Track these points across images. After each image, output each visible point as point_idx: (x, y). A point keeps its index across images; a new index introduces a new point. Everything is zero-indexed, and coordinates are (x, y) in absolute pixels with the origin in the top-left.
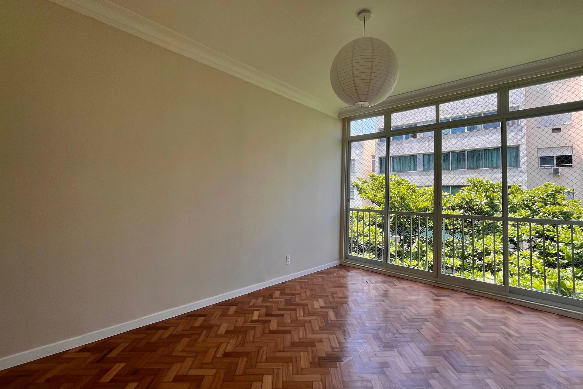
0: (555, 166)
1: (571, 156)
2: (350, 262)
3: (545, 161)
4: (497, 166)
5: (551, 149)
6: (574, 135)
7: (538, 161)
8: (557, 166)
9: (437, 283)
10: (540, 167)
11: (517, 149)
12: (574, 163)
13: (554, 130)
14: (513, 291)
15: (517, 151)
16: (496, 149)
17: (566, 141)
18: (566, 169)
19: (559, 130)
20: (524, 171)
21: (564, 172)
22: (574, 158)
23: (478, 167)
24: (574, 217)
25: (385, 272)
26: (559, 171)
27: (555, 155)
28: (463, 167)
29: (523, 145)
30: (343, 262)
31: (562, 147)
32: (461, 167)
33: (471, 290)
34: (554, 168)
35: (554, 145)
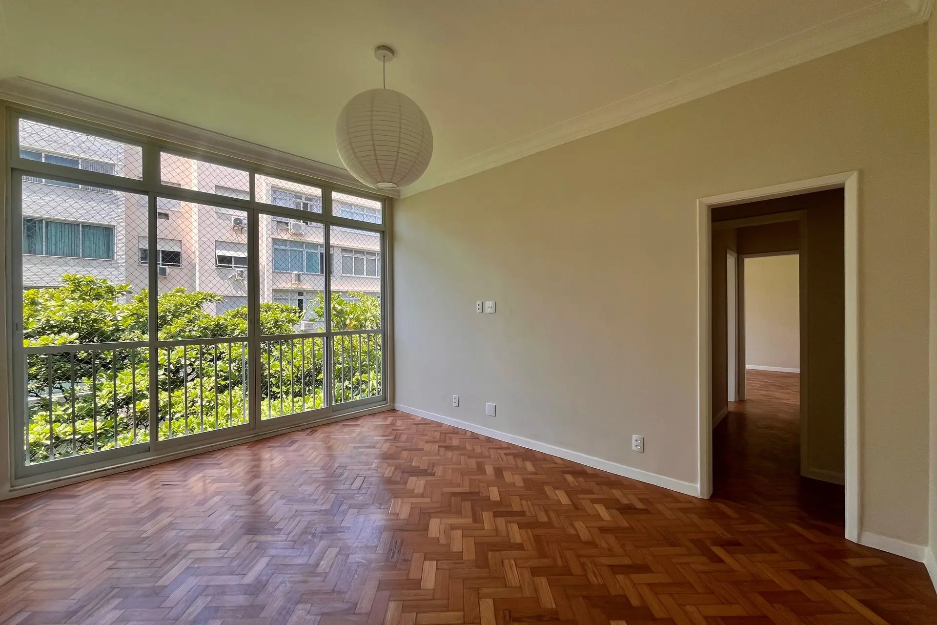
1: (179, 252)
5: (167, 241)
6: (183, 226)
8: (163, 265)
9: (258, 435)
10: (142, 263)
12: (184, 263)
15: (109, 235)
17: (175, 233)
18: (176, 270)
21: (173, 274)
22: (184, 256)
29: (120, 228)
31: (162, 239)
33: (300, 426)
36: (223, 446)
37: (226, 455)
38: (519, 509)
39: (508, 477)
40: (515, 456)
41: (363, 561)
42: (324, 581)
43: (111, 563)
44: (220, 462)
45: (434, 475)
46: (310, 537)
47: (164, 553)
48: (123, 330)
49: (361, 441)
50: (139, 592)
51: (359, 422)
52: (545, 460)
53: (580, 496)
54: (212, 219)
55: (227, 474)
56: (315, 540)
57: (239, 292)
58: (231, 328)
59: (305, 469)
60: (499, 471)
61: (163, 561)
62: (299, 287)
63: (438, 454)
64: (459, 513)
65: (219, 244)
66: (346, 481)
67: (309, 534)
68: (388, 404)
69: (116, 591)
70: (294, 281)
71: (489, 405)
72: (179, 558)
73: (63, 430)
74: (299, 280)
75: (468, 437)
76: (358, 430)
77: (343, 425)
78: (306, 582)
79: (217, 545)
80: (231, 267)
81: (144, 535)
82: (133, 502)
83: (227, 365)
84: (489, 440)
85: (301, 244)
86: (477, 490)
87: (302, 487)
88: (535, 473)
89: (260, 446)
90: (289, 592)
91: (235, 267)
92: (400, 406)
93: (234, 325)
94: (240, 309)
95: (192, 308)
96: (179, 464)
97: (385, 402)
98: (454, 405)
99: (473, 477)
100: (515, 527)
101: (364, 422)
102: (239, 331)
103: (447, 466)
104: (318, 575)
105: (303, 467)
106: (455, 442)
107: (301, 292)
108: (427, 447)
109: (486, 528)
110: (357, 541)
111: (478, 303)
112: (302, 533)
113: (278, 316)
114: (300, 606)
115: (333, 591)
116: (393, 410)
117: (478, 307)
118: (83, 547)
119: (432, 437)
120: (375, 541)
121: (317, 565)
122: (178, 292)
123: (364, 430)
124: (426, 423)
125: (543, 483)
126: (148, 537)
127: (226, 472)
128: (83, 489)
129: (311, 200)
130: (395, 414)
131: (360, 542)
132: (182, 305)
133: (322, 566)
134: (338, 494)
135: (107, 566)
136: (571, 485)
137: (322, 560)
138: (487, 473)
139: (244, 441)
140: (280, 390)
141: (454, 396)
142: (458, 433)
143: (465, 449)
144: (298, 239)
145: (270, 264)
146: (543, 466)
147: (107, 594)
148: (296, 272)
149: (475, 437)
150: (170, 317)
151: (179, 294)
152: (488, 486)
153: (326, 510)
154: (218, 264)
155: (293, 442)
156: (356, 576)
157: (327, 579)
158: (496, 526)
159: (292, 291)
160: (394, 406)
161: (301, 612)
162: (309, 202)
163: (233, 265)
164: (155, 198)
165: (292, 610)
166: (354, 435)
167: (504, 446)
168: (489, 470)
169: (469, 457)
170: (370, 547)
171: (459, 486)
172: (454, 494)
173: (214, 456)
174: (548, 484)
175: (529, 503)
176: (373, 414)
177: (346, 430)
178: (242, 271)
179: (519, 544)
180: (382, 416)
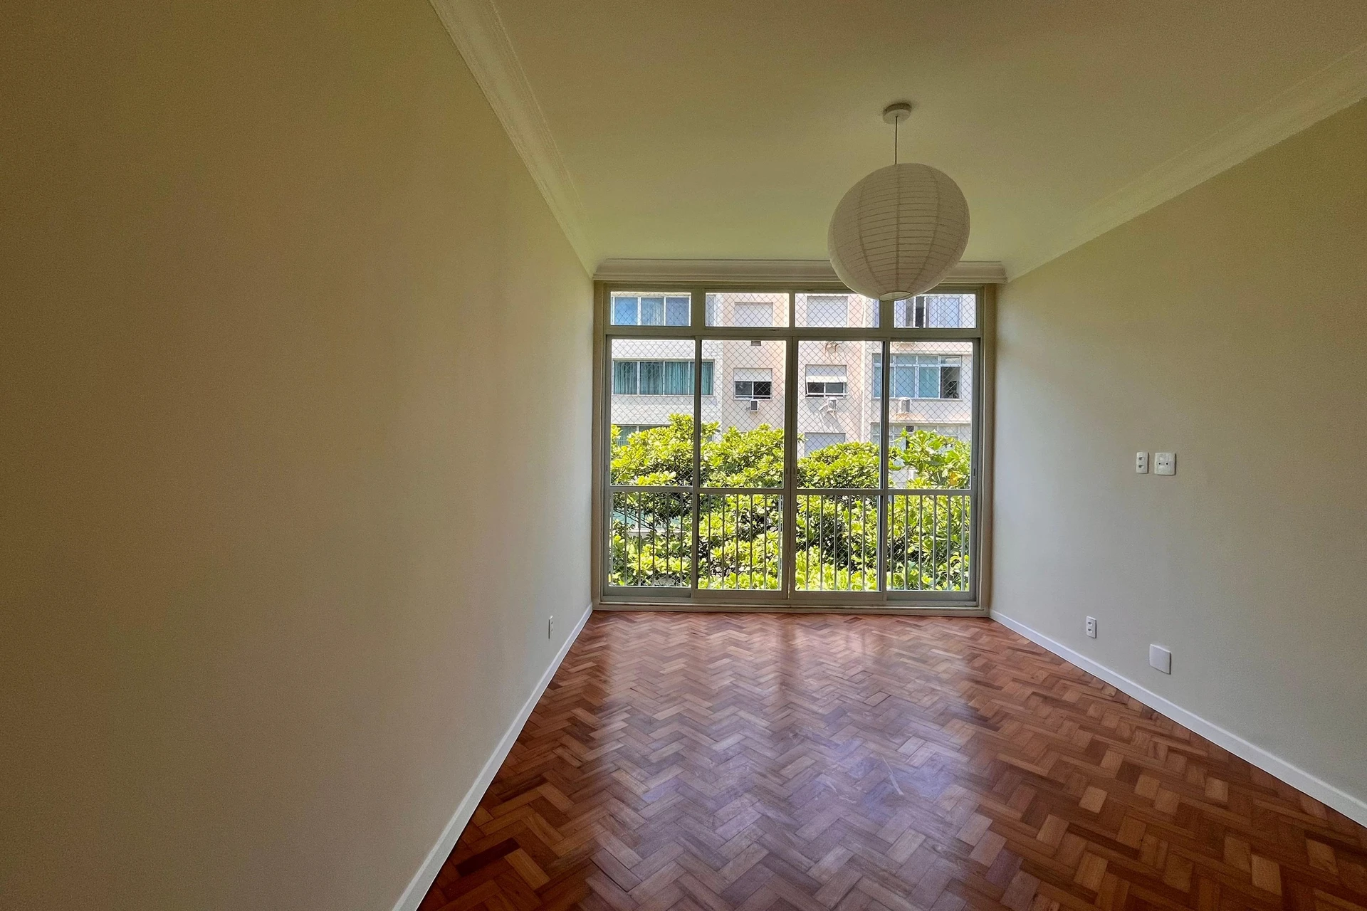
2: (616, 602)
3: (742, 388)
4: (683, 393)
8: (755, 398)
9: (790, 608)
11: (710, 364)
14: (892, 597)
16: (683, 364)
20: (720, 406)
23: (655, 392)
25: (697, 608)
27: (752, 379)
28: (633, 391)
30: (600, 604)
32: (630, 392)
35: (748, 366)
36: (753, 610)
37: (754, 620)
38: (1132, 843)
39: (1145, 786)
40: (1192, 759)
41: (833, 787)
42: (781, 785)
43: (634, 684)
44: (744, 626)
45: (997, 729)
46: (791, 735)
47: (668, 693)
48: (713, 471)
49: (909, 648)
50: (641, 716)
51: (922, 623)
52: (1275, 794)
53: (1319, 893)
55: (746, 640)
56: (795, 741)
57: (831, 428)
58: (810, 474)
59: (821, 660)
60: (1130, 772)
61: (666, 699)
62: (908, 419)
63: (1025, 703)
64: (1005, 798)
66: (861, 692)
67: (792, 732)
68: (979, 608)
69: (629, 707)
70: (900, 412)
71: (1158, 650)
72: (676, 702)
73: (660, 563)
74: (908, 409)
75: (1104, 696)
76: (915, 633)
77: (898, 621)
78: (764, 776)
79: (708, 704)
81: (661, 672)
82: (666, 640)
83: (804, 519)
84: (1150, 714)
86: (1061, 780)
87: (809, 680)
88: (1225, 807)
89: (789, 620)
90: (745, 778)
92: (1001, 615)
93: (813, 470)
94: (824, 451)
95: (772, 448)
96: (713, 617)
97: (974, 603)
98: (1088, 633)
99: (1065, 758)
100: (1101, 864)
101: (931, 625)
102: (819, 478)
103: (1027, 726)
104: (780, 776)
105: (821, 658)
106: (1070, 697)
107: (910, 427)
108: (1010, 687)
109: (1038, 837)
110: (839, 763)
111: (1138, 455)
112: (785, 728)
113: (864, 460)
114: (747, 795)
115: (785, 800)
116: (988, 619)
117: (1138, 463)
118: (624, 664)
119: (1030, 676)
120: (859, 773)
121: (784, 766)
122: (762, 429)
123: (923, 634)
124: (1035, 651)
125: (1227, 830)
126: (663, 675)
127: (746, 637)
128: (640, 618)
130: (985, 625)
131: (841, 767)
132: (762, 445)
133: (788, 770)
134: (845, 702)
135: (631, 686)
136: (1311, 864)
137: (790, 764)
138: (1103, 764)
139: (776, 610)
140: (861, 560)
141: (1089, 618)
142: (1086, 684)
143: (1084, 712)
145: (870, 388)
146: (1257, 802)
147: (623, 708)
148: (904, 398)
149: (1120, 699)
150: (753, 458)
151: (763, 432)
152: (1089, 784)
153: (823, 715)
154: (808, 394)
155: (826, 626)
156: (817, 799)
157: (786, 785)
158: (1061, 844)
160: (989, 613)
161: (746, 801)
164: (701, 341)
165: (740, 794)
166: (905, 638)
167: (1178, 734)
168: (1111, 761)
169: (1082, 728)
170: (850, 777)
171: (1032, 761)
172: (1012, 768)
173: (742, 618)
174: (1239, 834)
175: (1164, 845)
176: (949, 617)
177: (899, 628)
178: (834, 401)
179: (1089, 891)
180: (964, 623)
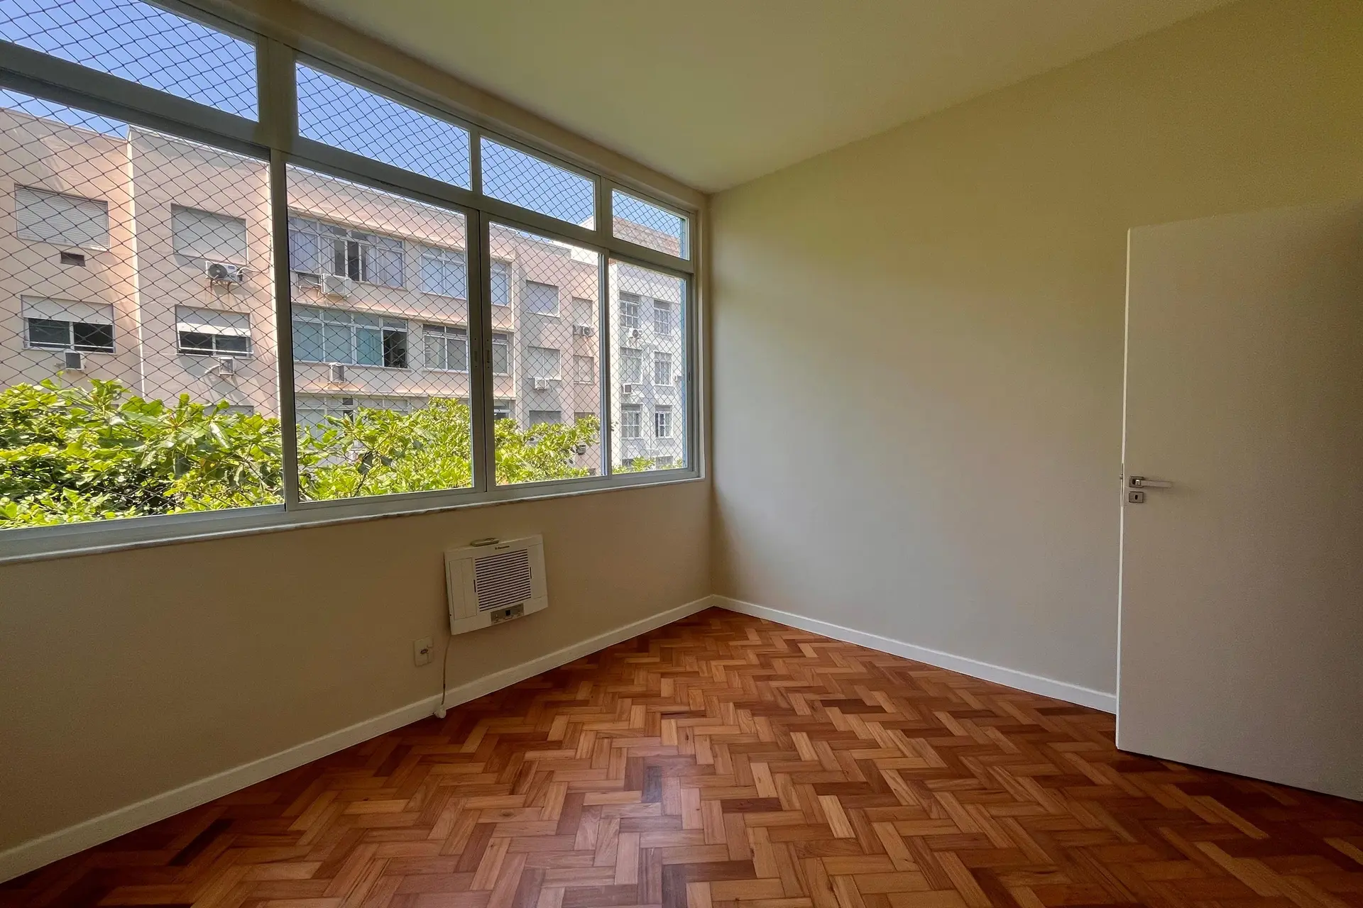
0: (72, 347)
7: (21, 327)
13: (67, 257)
19: (78, 259)
22: (116, 333)
24: (72, 471)
26: (83, 362)
34: (68, 351)
54: (167, 268)
65: (181, 311)
80: (210, 353)
85: (346, 313)
91: (218, 353)
129: (364, 237)
144: (341, 305)
159: (333, 397)
162: (361, 241)
163: (215, 350)
